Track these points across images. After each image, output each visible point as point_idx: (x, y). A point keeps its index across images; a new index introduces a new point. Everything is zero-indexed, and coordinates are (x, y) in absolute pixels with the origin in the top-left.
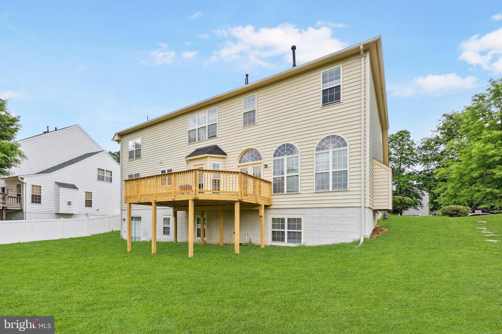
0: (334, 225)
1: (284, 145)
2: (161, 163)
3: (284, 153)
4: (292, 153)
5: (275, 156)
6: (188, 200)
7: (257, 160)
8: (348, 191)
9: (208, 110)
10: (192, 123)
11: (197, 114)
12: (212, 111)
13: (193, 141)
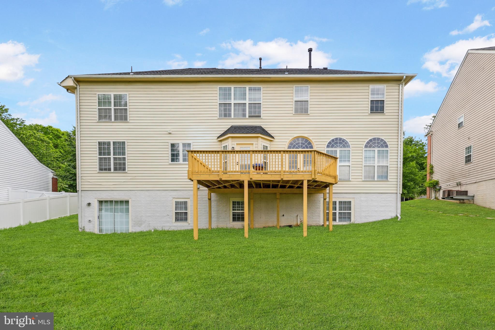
0: (377, 207)
1: (337, 139)
2: (170, 134)
3: (337, 146)
4: (344, 146)
5: (328, 146)
7: (307, 148)
8: (389, 181)
9: (247, 86)
10: (226, 94)
11: (233, 87)
12: (255, 89)
13: (225, 115)
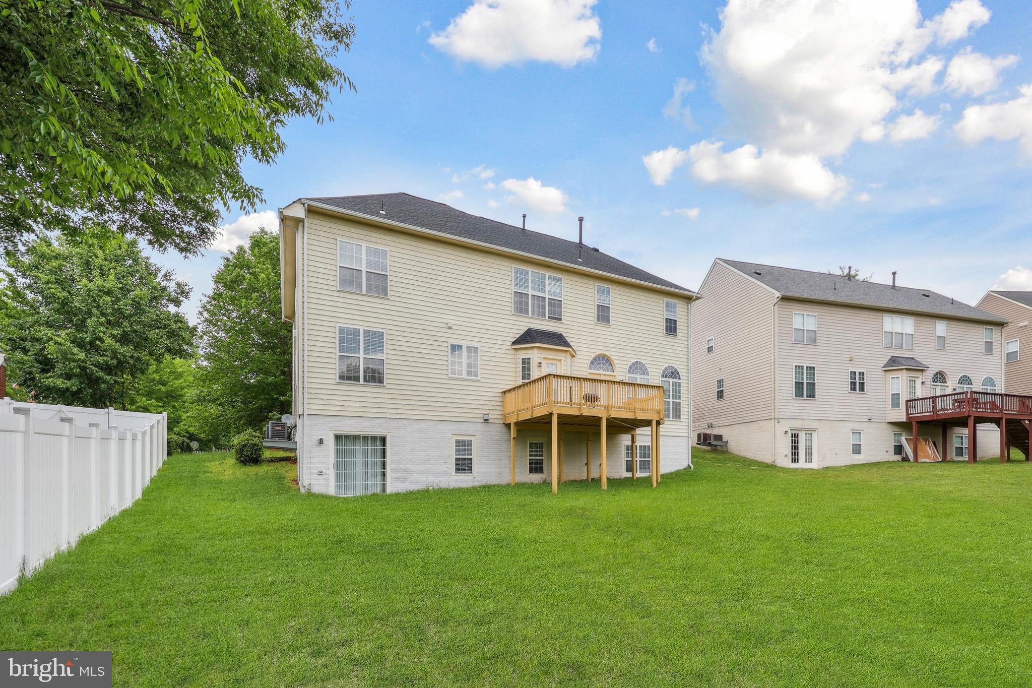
0: (672, 453)
2: (450, 328)
4: (644, 374)
5: (629, 372)
6: (652, 420)
9: (548, 273)
10: (521, 280)
11: (530, 270)
12: (555, 279)
13: (521, 312)
